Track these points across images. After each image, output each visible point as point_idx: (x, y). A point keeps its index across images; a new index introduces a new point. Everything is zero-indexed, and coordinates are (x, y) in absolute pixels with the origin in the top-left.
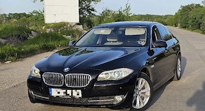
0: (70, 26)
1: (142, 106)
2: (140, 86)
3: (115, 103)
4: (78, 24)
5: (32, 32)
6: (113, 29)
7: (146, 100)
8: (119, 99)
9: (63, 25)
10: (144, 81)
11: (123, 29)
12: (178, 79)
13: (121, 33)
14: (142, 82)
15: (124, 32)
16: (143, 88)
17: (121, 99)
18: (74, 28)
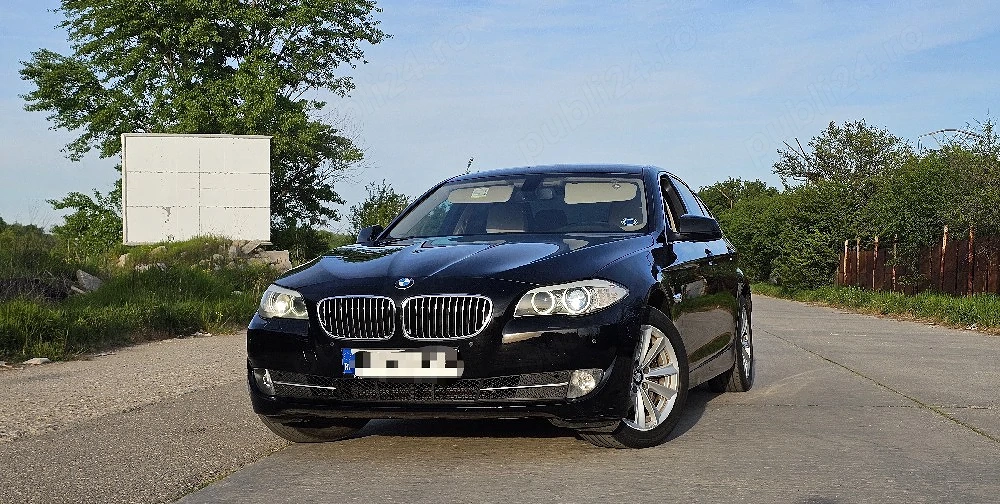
0: (240, 252)
1: (654, 423)
2: (644, 355)
3: (572, 396)
4: (269, 248)
5: (81, 274)
6: (520, 184)
7: (668, 406)
8: (585, 382)
9: (207, 248)
10: (661, 338)
11: (557, 182)
12: (746, 386)
13: (549, 194)
14: (652, 341)
15: (560, 191)
16: (655, 362)
17: (592, 384)
18: (255, 262)
